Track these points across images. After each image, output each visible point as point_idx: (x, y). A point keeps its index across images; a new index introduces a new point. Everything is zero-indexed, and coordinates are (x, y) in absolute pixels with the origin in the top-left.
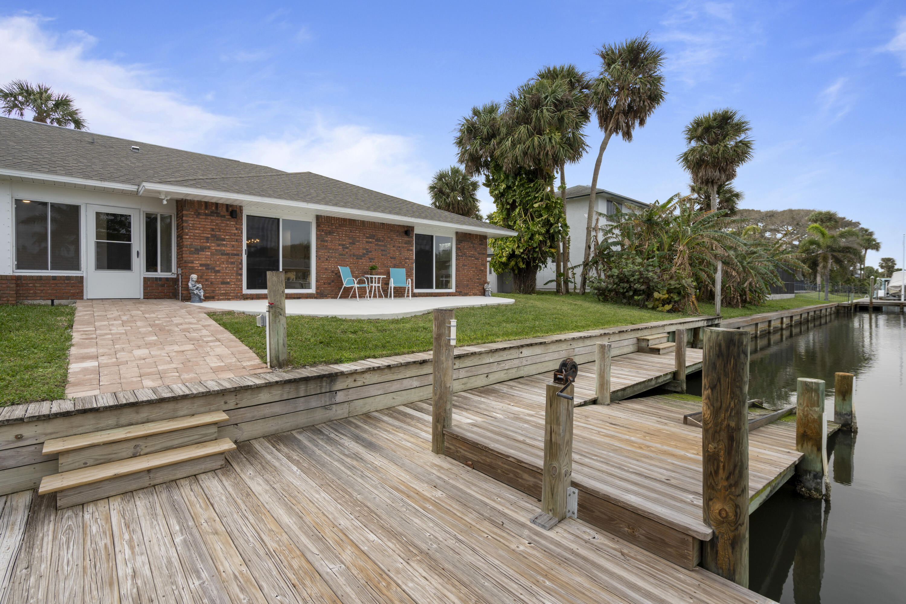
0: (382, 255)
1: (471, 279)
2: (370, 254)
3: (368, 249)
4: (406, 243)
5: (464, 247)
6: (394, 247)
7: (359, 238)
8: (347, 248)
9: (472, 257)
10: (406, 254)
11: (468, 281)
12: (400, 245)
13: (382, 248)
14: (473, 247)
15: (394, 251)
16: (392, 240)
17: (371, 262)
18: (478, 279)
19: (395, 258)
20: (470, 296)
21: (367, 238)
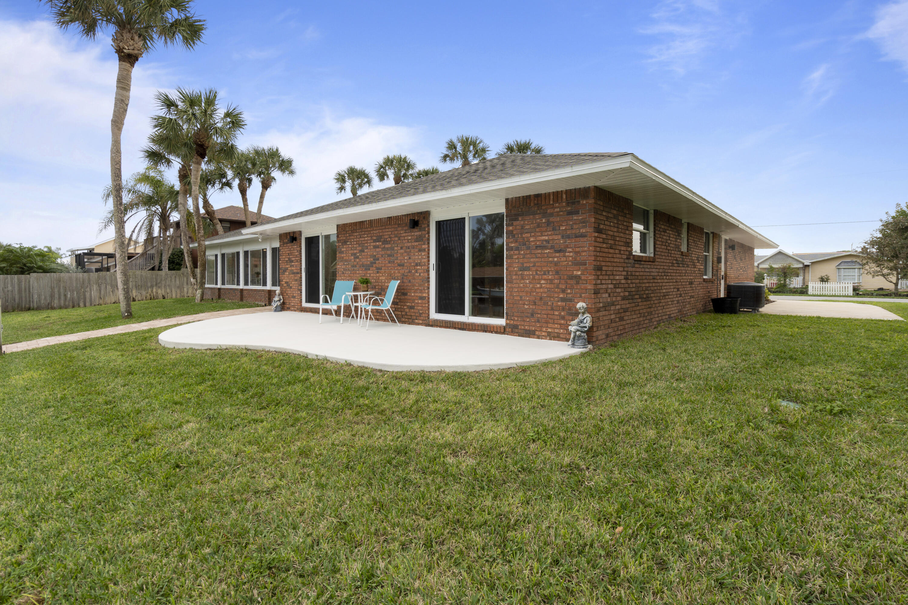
0: (389, 262)
1: (541, 299)
2: (377, 262)
3: (375, 256)
4: (416, 241)
5: (523, 227)
6: (402, 248)
7: (367, 243)
8: (358, 257)
9: (545, 248)
10: (417, 257)
11: (535, 304)
12: (409, 244)
13: (389, 252)
14: (548, 223)
15: (402, 254)
16: (399, 239)
17: (378, 272)
18: (563, 300)
19: (403, 265)
20: (538, 337)
21: (375, 241)
